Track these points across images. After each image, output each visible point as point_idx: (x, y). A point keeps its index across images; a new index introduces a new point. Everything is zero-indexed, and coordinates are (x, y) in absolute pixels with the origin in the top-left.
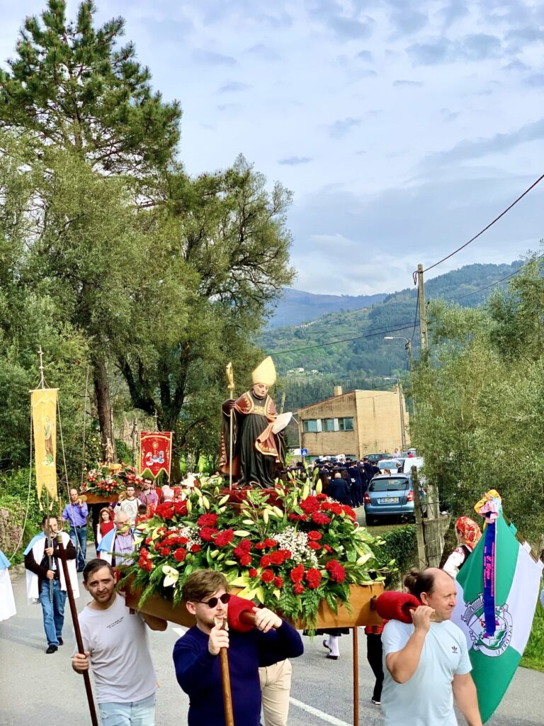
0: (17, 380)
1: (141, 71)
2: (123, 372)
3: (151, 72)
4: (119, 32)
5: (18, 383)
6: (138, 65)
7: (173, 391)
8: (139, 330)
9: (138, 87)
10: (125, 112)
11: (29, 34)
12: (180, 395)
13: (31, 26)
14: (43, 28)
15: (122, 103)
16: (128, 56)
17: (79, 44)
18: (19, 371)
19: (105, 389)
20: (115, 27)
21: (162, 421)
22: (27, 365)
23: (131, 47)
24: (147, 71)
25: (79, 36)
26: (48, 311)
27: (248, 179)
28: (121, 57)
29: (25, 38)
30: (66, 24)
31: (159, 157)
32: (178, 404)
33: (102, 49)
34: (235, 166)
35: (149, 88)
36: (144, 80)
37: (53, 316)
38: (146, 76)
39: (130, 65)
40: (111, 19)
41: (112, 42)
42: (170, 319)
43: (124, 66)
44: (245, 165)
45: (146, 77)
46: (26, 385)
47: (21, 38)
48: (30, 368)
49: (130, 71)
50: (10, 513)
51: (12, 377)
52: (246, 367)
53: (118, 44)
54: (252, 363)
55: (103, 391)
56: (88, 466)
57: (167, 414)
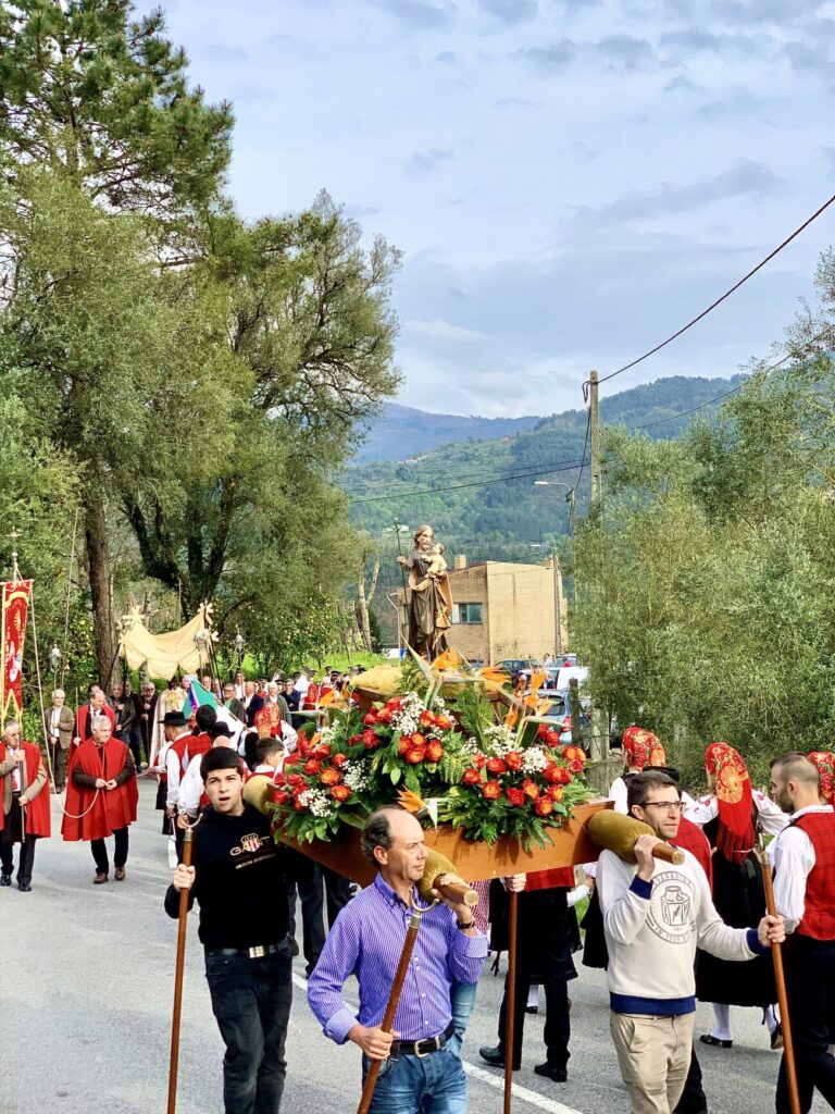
1: (173, 54)
2: (131, 521)
3: (188, 56)
6: (169, 45)
7: (206, 554)
8: (159, 456)
9: (167, 78)
10: (145, 117)
12: (217, 558)
15: (141, 102)
16: (153, 30)
17: (78, 7)
19: (102, 545)
21: (189, 598)
23: (159, 16)
24: (182, 54)
26: (16, 421)
27: (335, 230)
28: (142, 30)
31: (198, 189)
32: (214, 573)
33: (113, 19)
34: (314, 207)
35: (183, 81)
36: (178, 67)
37: (23, 428)
38: (181, 61)
39: (156, 44)
41: (127, 7)
42: (206, 441)
43: (148, 44)
44: (330, 206)
45: (181, 63)
49: (156, 52)
52: (321, 519)
54: (330, 513)
55: (99, 546)
56: (71, 664)
57: (196, 587)
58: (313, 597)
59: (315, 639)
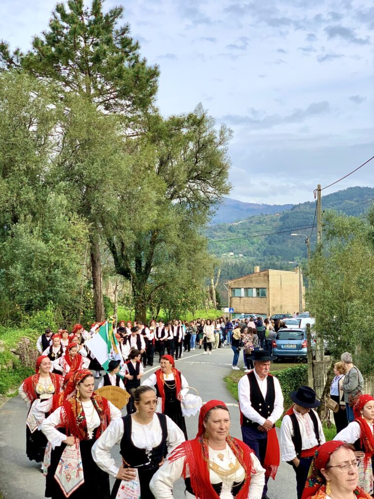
0: (39, 250)
1: (133, 43)
2: (111, 249)
3: (140, 44)
4: (120, 16)
5: (39, 252)
6: (132, 39)
7: (144, 264)
8: (124, 220)
9: (131, 54)
10: (121, 71)
11: (58, 15)
12: (148, 266)
13: (60, 9)
14: (68, 11)
15: (119, 65)
16: (125, 33)
17: (92, 22)
18: (41, 244)
19: (98, 260)
20: (117, 13)
21: (135, 284)
22: (46, 241)
23: (127, 26)
24: (137, 43)
25: (93, 18)
26: (63, 205)
27: (203, 121)
28: (120, 33)
29: (56, 17)
30: (84, 9)
31: (143, 103)
32: (147, 273)
33: (108, 27)
34: (195, 111)
35: (138, 55)
36: (135, 49)
37: (66, 208)
38: (137, 47)
39: (126, 39)
40: (115, 7)
41: (114, 23)
42: (145, 214)
43: (122, 39)
44: (202, 110)
45: (137, 48)
46: (45, 254)
47: (53, 17)
48: (48, 243)
49: (126, 43)
50: (30, 341)
51: (36, 249)
52: (195, 249)
53: (119, 24)
54: (199, 247)
55: (96, 261)
56: (83, 312)
57: (139, 279)
58: (191, 284)
59: (192, 303)
